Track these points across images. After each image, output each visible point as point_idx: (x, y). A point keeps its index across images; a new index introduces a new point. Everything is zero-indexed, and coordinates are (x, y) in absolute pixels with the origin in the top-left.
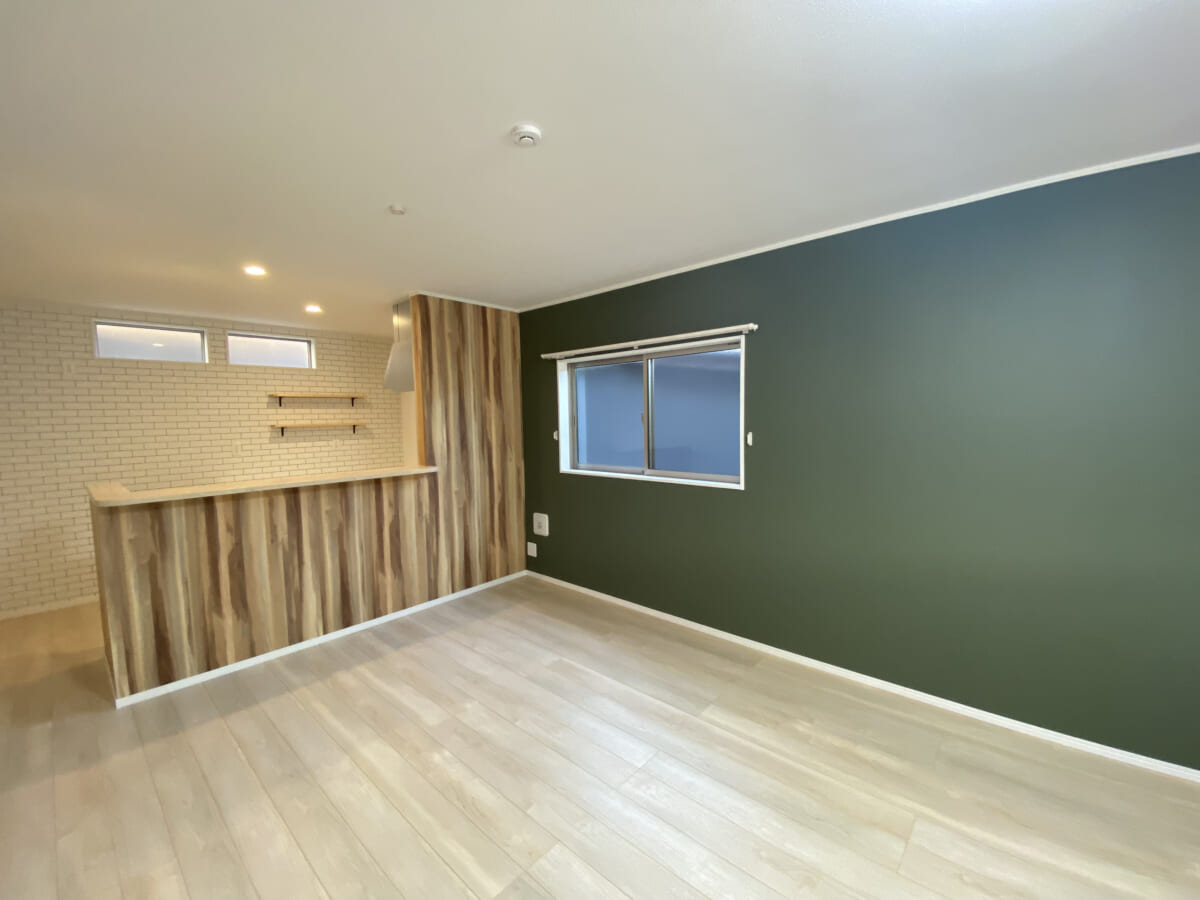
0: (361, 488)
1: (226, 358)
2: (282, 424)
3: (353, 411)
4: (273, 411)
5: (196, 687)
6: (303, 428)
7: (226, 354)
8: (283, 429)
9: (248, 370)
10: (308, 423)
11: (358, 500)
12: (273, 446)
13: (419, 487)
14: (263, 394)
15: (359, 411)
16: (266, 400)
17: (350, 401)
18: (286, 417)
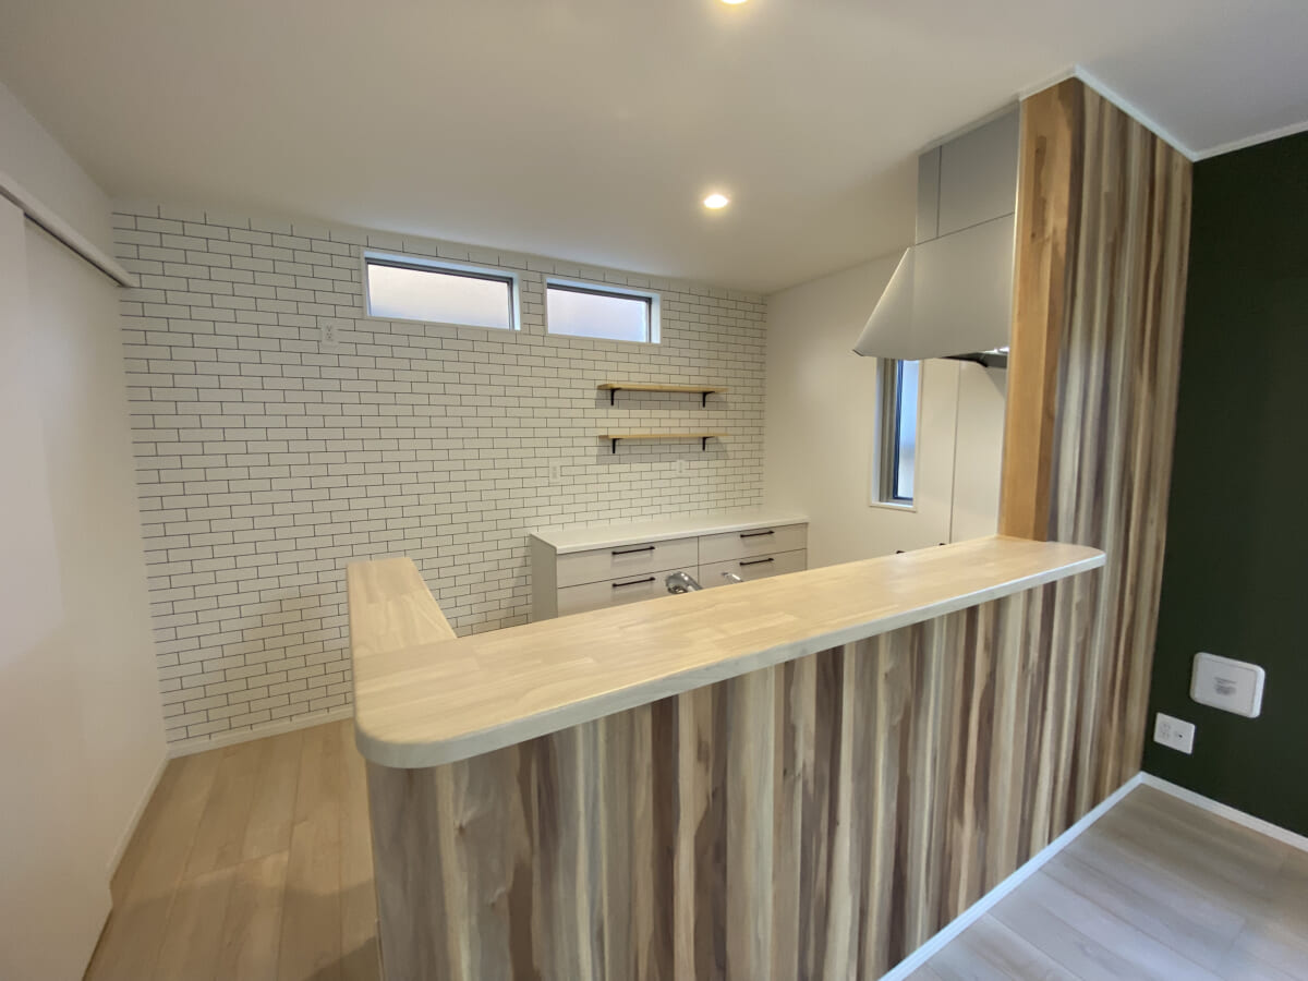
1: (544, 324)
2: (614, 433)
3: (702, 413)
4: (602, 412)
6: (640, 441)
7: (544, 315)
8: (614, 440)
9: (573, 344)
10: (644, 432)
12: (603, 469)
14: (591, 385)
15: (713, 414)
16: (594, 394)
17: (700, 398)
18: (620, 421)
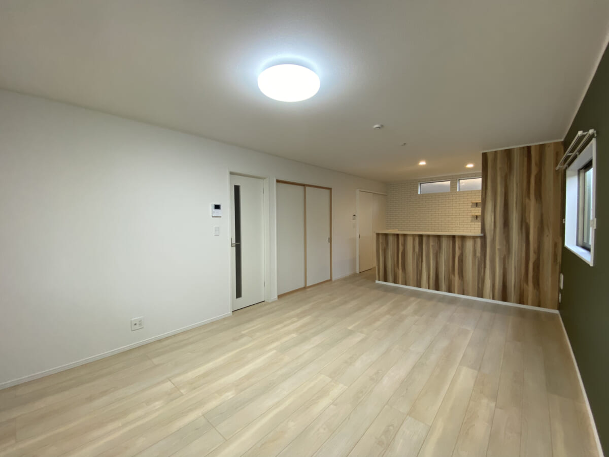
0: (446, 239)
4: (473, 209)
5: (390, 286)
8: (477, 216)
9: (464, 193)
11: (445, 243)
12: (473, 223)
13: (475, 243)
16: (471, 204)
